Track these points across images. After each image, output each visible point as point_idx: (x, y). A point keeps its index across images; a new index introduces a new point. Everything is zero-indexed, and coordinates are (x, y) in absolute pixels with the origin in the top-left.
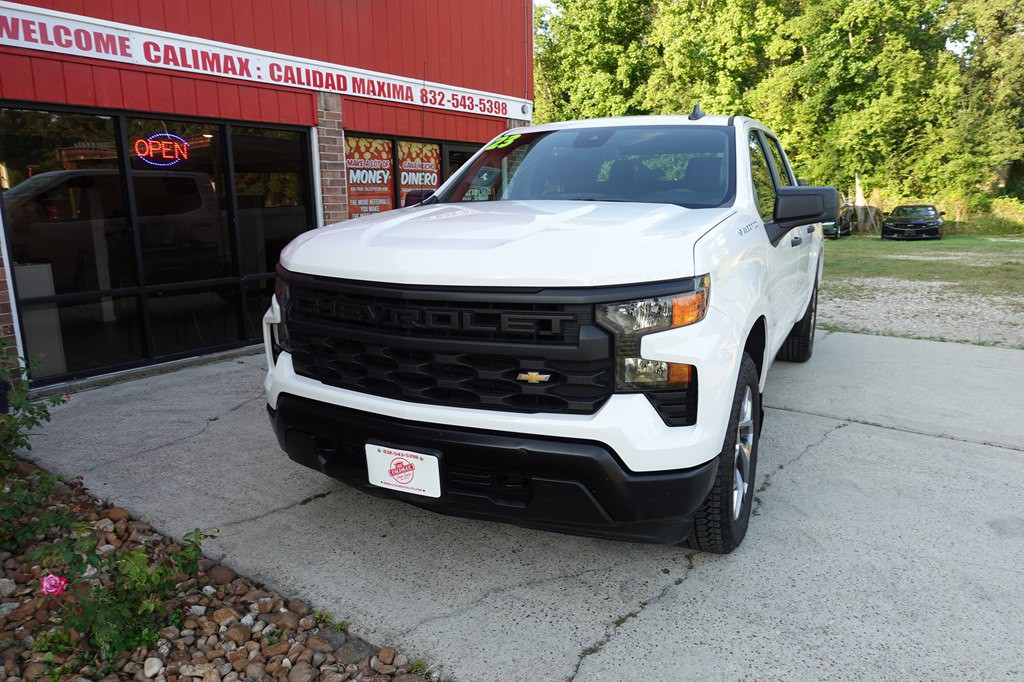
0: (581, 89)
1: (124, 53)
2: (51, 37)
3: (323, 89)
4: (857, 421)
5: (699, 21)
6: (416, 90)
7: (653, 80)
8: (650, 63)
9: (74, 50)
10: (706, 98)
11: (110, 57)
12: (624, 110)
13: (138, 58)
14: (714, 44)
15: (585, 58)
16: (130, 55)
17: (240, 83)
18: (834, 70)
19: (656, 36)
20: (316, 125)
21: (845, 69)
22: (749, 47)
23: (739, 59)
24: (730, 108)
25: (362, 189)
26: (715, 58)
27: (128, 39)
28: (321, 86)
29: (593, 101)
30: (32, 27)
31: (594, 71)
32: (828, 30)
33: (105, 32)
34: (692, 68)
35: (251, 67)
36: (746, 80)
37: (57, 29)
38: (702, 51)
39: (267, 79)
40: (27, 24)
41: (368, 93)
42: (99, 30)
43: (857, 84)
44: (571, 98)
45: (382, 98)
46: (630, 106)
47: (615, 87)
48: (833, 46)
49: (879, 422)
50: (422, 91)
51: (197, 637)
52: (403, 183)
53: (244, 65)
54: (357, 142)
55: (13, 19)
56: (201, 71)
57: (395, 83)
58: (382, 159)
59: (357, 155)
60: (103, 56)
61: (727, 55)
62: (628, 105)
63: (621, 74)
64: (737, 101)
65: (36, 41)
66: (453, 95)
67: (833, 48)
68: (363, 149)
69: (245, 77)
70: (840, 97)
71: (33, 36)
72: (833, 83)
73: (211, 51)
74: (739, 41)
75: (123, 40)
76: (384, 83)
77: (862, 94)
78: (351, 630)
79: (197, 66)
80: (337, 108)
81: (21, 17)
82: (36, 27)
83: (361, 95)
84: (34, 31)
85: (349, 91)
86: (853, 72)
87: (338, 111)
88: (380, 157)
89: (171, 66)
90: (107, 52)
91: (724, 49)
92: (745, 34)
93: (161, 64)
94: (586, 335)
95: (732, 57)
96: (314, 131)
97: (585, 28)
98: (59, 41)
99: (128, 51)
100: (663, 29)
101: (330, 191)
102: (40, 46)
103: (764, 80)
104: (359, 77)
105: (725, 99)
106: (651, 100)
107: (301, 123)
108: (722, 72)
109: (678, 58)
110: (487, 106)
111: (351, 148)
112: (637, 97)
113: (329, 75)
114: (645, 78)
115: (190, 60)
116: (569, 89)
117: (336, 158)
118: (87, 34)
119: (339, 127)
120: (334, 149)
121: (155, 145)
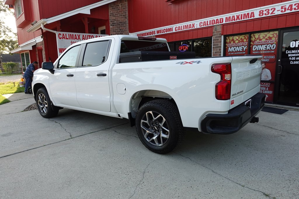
1: (172, 31)
3: (215, 25)
6: (256, 12)
9: (166, 33)
20: (213, 36)
25: (233, 53)
33: (170, 28)
35: (195, 26)
37: (164, 30)
39: (199, 27)
41: (232, 21)
45: (238, 20)
50: (260, 12)
52: (254, 50)
53: (193, 25)
54: (233, 38)
56: (184, 30)
57: (245, 13)
58: (244, 42)
59: (232, 42)
66: (282, 7)
68: (235, 40)
69: (193, 28)
76: (239, 15)
80: (219, 29)
82: (161, 31)
83: (229, 22)
85: (224, 22)
96: (213, 38)
98: (164, 32)
104: (228, 17)
107: (208, 36)
111: (230, 40)
113: (217, 20)
115: (182, 28)
117: (218, 45)
118: (167, 29)
119: (220, 35)
120: (218, 42)
121: (182, 47)
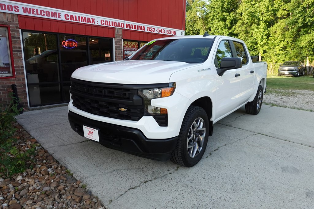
0: (215, 27)
1: (59, 17)
2: (39, 13)
3: (117, 27)
4: (260, 134)
5: (255, 5)
6: (146, 27)
7: (239, 24)
8: (238, 19)
9: (45, 17)
10: (256, 30)
11: (55, 18)
12: (228, 33)
13: (63, 18)
14: (259, 12)
15: (216, 17)
16: (61, 18)
17: (92, 25)
18: (300, 20)
19: (240, 10)
20: (114, 38)
21: (304, 20)
22: (271, 13)
23: (268, 17)
24: (263, 33)
26: (259, 17)
27: (60, 13)
28: (116, 26)
29: (218, 31)
30: (34, 10)
31: (219, 21)
32: (299, 7)
33: (54, 12)
34: (251, 20)
35: (95, 21)
36: (270, 24)
37: (41, 11)
38: (255, 14)
39: (100, 24)
40: (33, 10)
41: (131, 28)
42: (52, 11)
43: (308, 25)
44: (211, 30)
45: (135, 30)
46: (230, 32)
47: (226, 26)
48: (300, 12)
49: (267, 135)
50: (148, 28)
51: (35, 172)
53: (93, 20)
54: (127, 43)
55: (29, 8)
56: (81, 22)
57: (139, 25)
58: (135, 48)
59: (127, 46)
60: (53, 18)
61: (264, 16)
62: (229, 32)
63: (228, 22)
64: (266, 31)
65: (35, 14)
66: (158, 29)
67: (300, 13)
68: (129, 45)
69: (93, 24)
70: (302, 30)
71: (35, 13)
72: (300, 25)
73: (84, 16)
74: (268, 11)
75: (59, 14)
76: (136, 25)
77: (310, 28)
78: (73, 176)
79: (79, 21)
81: (31, 8)
82: (35, 11)
83: (128, 29)
84: (35, 12)
85: (125, 28)
86: (307, 21)
87: (121, 34)
88: (134, 47)
89: (72, 21)
90: (54, 17)
91: (262, 14)
92: (270, 9)
93: (69, 20)
94: (135, 98)
95: (265, 16)
96: (114, 39)
97: (216, 8)
98: (41, 14)
99: (60, 17)
100: (242, 8)
101: (117, 56)
102: (36, 16)
103: (275, 24)
104: (128, 24)
105: (262, 30)
106: (237, 30)
107: (110, 37)
108: (262, 21)
109: (246, 17)
110: (169, 32)
111: (125, 44)
112: (233, 29)
113: (119, 23)
114: (236, 23)
115: (78, 19)
116: (211, 27)
117: (120, 47)
118: (49, 12)
119: (121, 38)
120: (120, 45)
121: (68, 43)
